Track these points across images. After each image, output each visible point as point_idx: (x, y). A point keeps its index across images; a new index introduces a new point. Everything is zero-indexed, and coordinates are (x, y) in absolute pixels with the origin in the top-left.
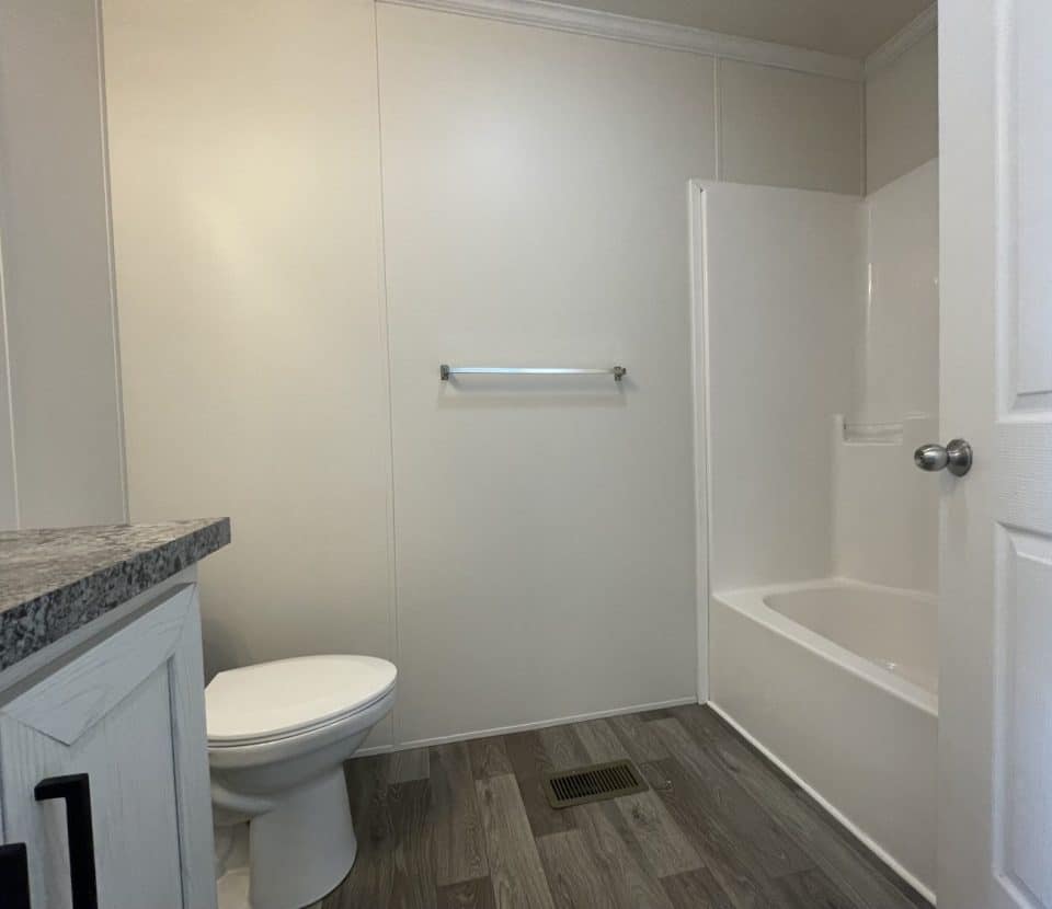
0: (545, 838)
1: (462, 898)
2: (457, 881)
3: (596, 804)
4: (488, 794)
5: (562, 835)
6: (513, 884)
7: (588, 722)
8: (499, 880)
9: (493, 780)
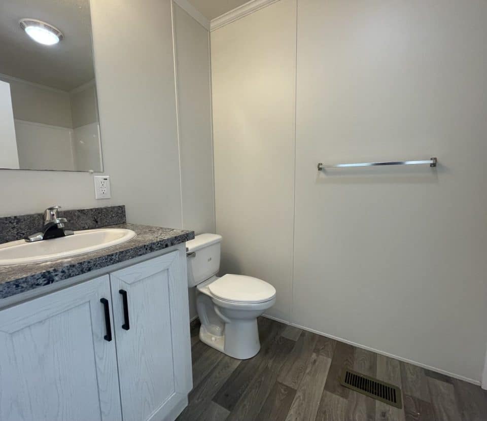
0: (328, 393)
1: (282, 391)
2: (285, 384)
3: (364, 396)
4: (315, 361)
5: (337, 397)
6: (304, 400)
7: (387, 357)
8: (299, 394)
9: (320, 356)
